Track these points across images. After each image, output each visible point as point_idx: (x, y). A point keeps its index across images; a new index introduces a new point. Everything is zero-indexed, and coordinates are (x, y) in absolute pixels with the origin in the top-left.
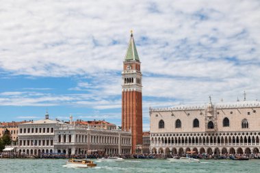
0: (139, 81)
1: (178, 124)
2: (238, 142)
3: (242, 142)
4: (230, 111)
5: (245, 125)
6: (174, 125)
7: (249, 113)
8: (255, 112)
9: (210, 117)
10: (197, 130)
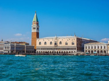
2: (64, 49)
3: (65, 49)
4: (62, 39)
5: (66, 44)
7: (68, 40)
8: (70, 39)
9: (56, 41)
10: (51, 45)
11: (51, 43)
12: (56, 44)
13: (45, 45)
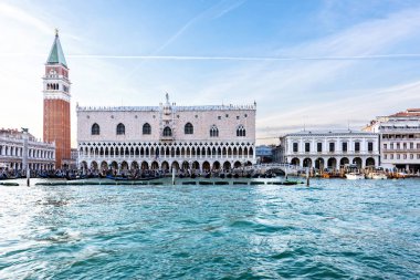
0: (66, 89)
1: (121, 129)
3: (209, 153)
4: (195, 113)
5: (214, 133)
6: (115, 131)
7: (219, 118)
8: (227, 116)
9: (167, 122)
10: (148, 138)
11: (147, 129)
12: (167, 131)
13: (121, 138)
